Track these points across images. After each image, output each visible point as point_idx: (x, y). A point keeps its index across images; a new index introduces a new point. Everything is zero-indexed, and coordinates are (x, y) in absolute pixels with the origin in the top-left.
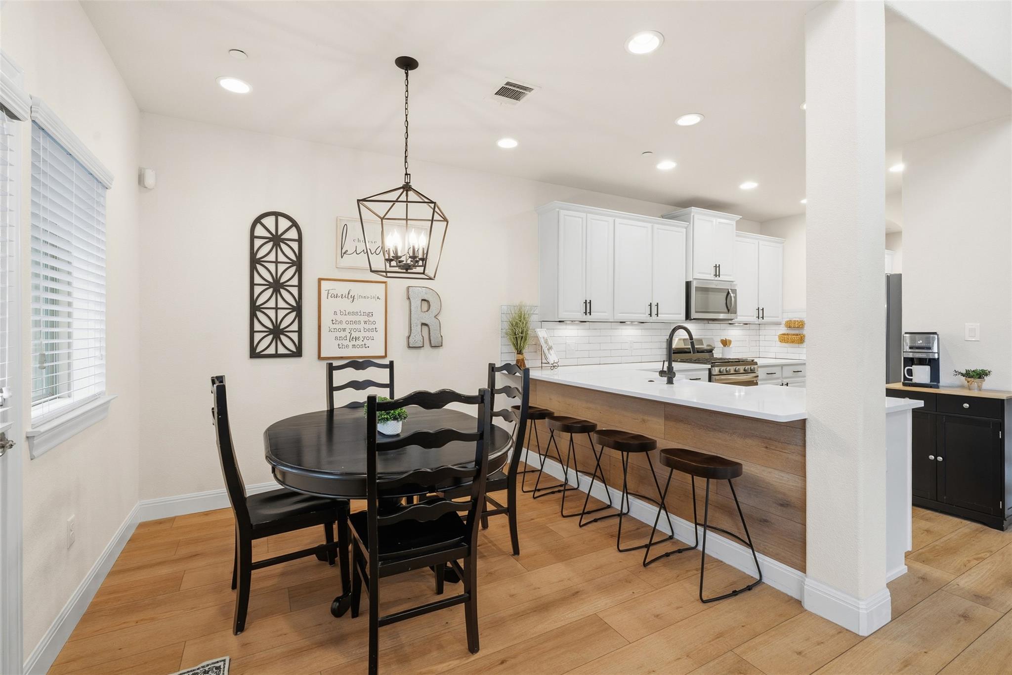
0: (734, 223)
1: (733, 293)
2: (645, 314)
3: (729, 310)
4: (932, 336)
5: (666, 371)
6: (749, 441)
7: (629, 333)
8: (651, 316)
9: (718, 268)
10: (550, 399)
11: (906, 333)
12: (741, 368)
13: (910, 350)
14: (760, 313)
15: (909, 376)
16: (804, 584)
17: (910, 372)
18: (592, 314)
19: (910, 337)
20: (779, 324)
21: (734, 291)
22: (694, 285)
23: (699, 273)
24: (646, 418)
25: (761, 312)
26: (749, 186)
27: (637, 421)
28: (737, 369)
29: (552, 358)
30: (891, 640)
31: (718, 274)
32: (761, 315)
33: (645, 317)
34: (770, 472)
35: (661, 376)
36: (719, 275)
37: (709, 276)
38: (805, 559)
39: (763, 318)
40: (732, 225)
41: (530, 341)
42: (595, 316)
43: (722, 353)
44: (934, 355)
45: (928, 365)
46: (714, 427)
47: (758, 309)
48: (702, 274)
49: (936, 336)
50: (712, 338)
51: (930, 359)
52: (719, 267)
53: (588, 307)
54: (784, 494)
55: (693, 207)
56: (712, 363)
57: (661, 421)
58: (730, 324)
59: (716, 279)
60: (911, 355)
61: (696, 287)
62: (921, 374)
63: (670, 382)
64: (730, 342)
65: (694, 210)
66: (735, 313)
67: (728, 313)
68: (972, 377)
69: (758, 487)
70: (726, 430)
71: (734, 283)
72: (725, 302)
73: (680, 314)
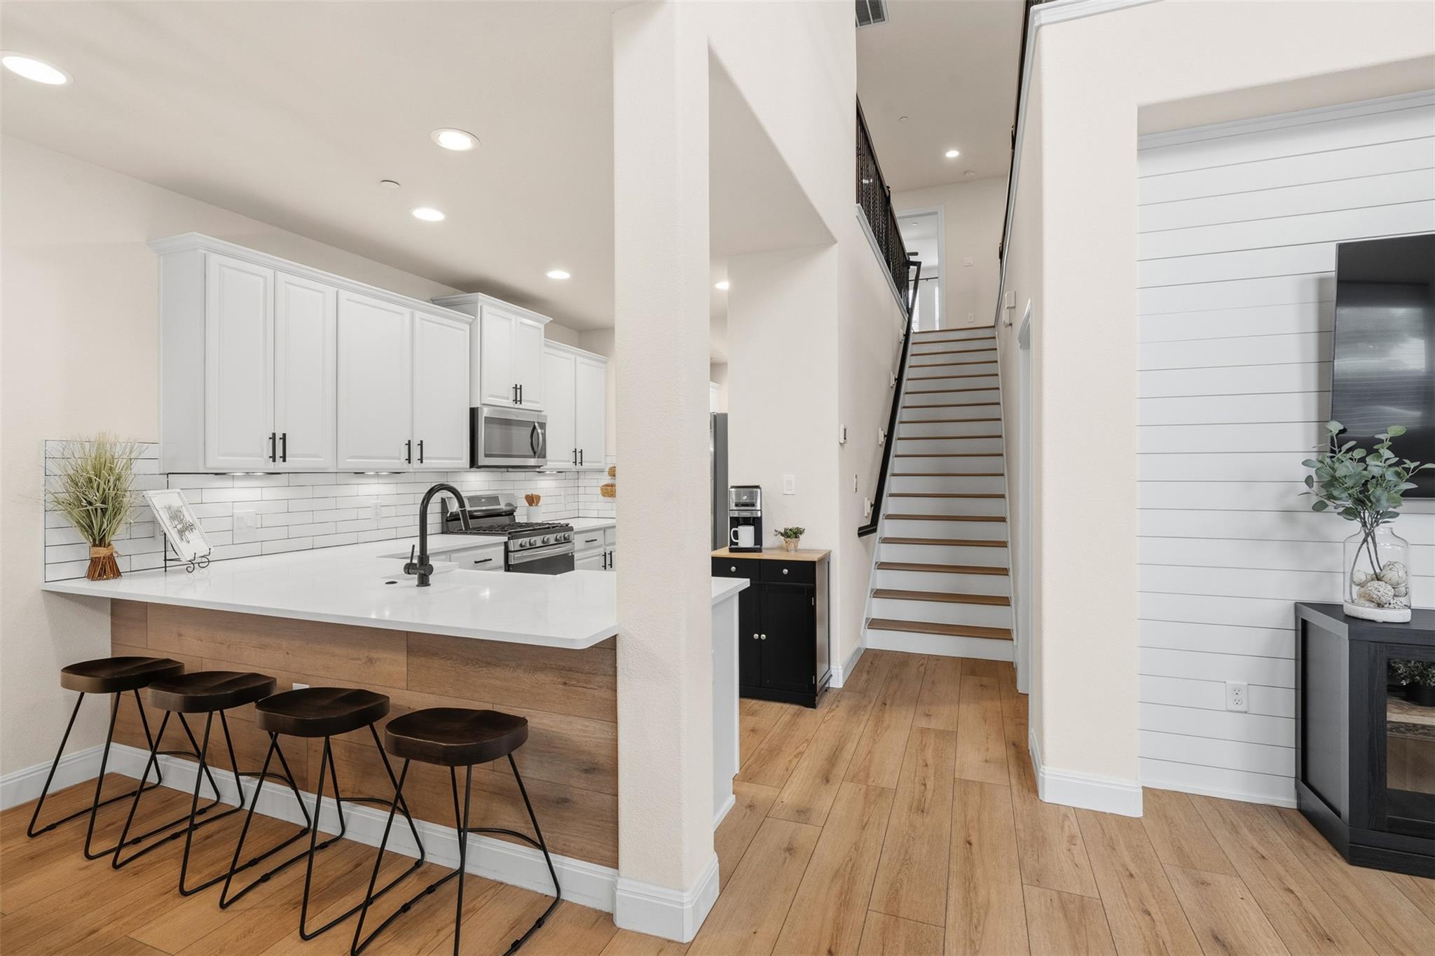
0: (542, 326)
1: (541, 429)
2: (399, 459)
3: (535, 453)
4: (755, 490)
5: (416, 564)
6: (541, 677)
7: (373, 491)
8: (410, 462)
9: (519, 391)
10: (180, 635)
11: (732, 487)
12: (551, 538)
13: (736, 508)
14: (578, 457)
15: (735, 539)
16: (616, 889)
17: (736, 535)
18: (287, 459)
19: (736, 491)
20: (602, 471)
21: (543, 426)
22: (485, 413)
23: (491, 396)
24: (374, 655)
25: (579, 455)
26: (559, 275)
27: (358, 662)
28: (545, 539)
29: (189, 548)
30: (719, 932)
31: (518, 399)
32: (579, 460)
33: (400, 464)
34: (570, 722)
35: (409, 573)
36: (521, 401)
37: (506, 401)
38: (617, 847)
39: (581, 463)
40: (540, 329)
41: (127, 516)
42: (292, 463)
43: (528, 515)
44: (756, 514)
45: (752, 525)
46: (489, 659)
47: (575, 451)
48: (495, 398)
49: (759, 490)
50: (513, 494)
51: (754, 518)
52: (521, 388)
53: (279, 446)
54: (590, 753)
55: (480, 293)
56: (510, 533)
57: (402, 658)
58: (539, 472)
59: (517, 406)
60: (736, 514)
61: (485, 417)
62: (746, 536)
63: (424, 581)
64: (538, 498)
65: (482, 298)
66: (544, 456)
67: (535, 458)
68: (789, 537)
69: (553, 748)
70: (507, 663)
71: (543, 413)
72: (530, 441)
73: (461, 459)
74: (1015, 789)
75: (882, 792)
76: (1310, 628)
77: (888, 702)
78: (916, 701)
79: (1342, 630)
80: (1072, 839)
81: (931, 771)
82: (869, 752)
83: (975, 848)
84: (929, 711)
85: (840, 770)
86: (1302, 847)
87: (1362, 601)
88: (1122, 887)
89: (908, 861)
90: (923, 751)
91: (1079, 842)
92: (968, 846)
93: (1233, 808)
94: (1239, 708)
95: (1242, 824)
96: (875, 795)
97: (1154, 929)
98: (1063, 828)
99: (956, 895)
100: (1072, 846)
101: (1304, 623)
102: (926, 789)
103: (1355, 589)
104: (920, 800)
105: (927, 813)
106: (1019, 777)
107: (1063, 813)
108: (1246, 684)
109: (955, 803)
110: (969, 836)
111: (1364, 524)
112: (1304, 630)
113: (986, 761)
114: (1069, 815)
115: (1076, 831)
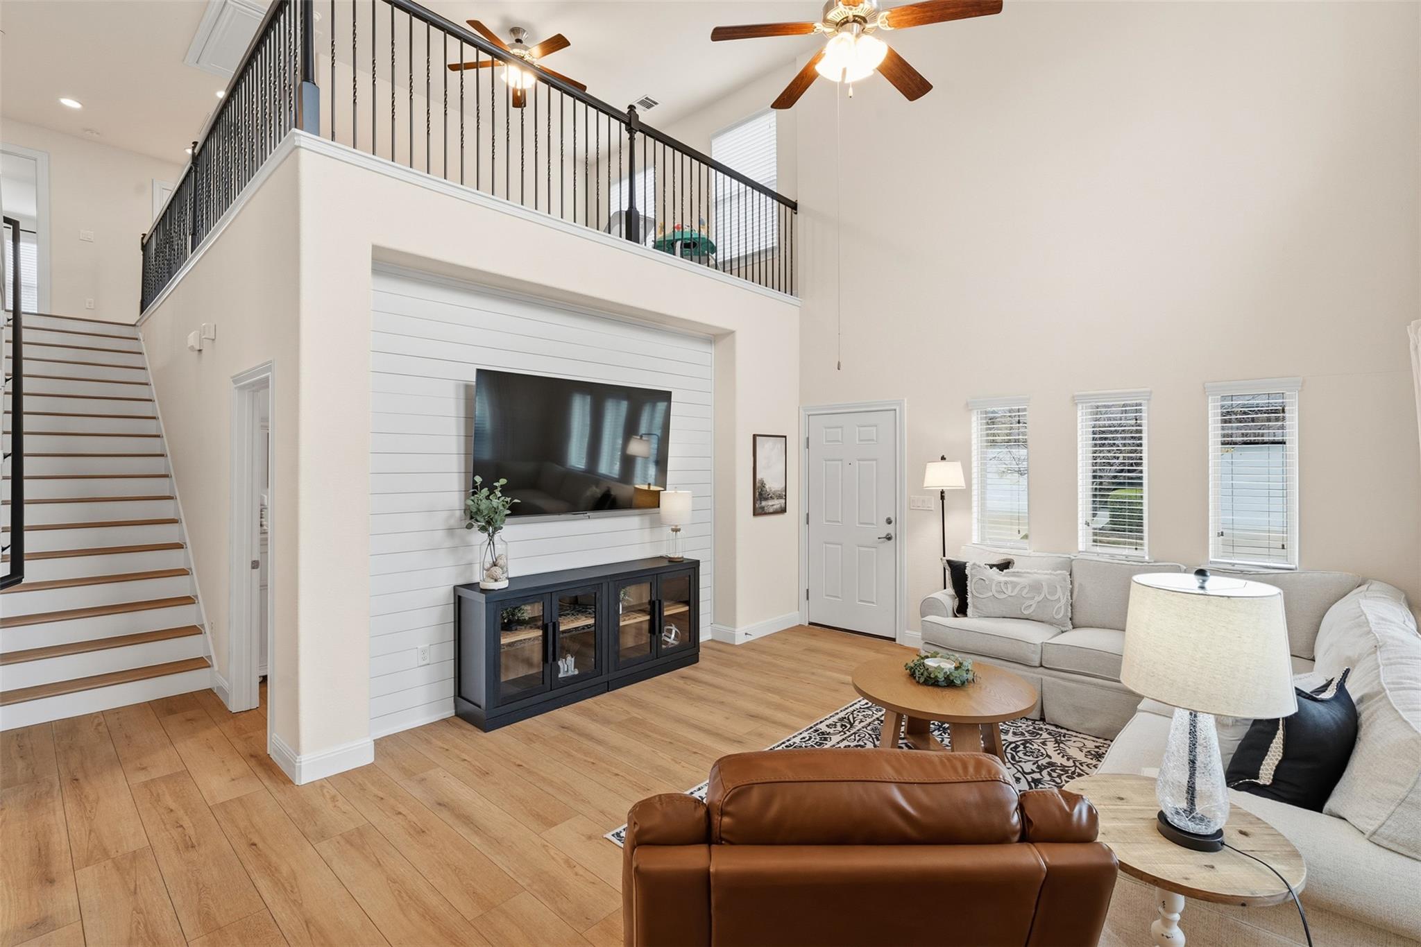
74: (270, 787)
75: (135, 856)
76: (463, 600)
77: (80, 776)
78: (117, 761)
79: (482, 598)
80: (333, 799)
81: (181, 813)
82: (90, 831)
83: (260, 845)
84: (140, 765)
85: (61, 863)
86: (464, 735)
87: (489, 579)
88: (379, 808)
89: (204, 889)
90: (159, 801)
91: (339, 797)
92: (254, 847)
93: (424, 731)
94: (425, 663)
95: (431, 737)
96: (126, 865)
97: (407, 819)
98: (323, 795)
99: (263, 884)
100: (336, 803)
101: (460, 597)
102: (184, 828)
103: (485, 572)
104: (185, 840)
105: (199, 845)
106: (270, 777)
107: (319, 786)
108: (427, 645)
109: (223, 824)
110: (251, 840)
111: (489, 535)
112: (459, 602)
113: (233, 780)
114: (325, 785)
115: (333, 792)
